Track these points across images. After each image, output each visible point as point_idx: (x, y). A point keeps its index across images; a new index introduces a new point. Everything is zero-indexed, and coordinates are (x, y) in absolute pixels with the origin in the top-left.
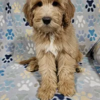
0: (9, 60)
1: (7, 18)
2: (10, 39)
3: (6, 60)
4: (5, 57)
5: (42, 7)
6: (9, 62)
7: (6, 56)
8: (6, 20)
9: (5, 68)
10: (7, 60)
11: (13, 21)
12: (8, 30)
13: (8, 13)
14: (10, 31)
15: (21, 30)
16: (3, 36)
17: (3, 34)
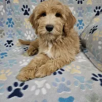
0: (11, 45)
1: (7, 8)
2: (10, 27)
3: (7, 45)
4: (7, 43)
5: (46, 17)
6: (10, 46)
7: (8, 41)
8: (6, 10)
9: (8, 51)
10: (9, 45)
11: (12, 10)
12: (8, 19)
13: (8, 3)
14: (10, 20)
15: (20, 19)
16: (4, 24)
17: (4, 22)
